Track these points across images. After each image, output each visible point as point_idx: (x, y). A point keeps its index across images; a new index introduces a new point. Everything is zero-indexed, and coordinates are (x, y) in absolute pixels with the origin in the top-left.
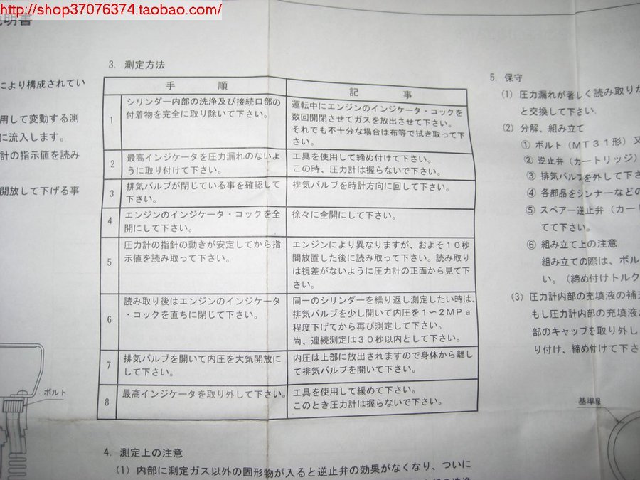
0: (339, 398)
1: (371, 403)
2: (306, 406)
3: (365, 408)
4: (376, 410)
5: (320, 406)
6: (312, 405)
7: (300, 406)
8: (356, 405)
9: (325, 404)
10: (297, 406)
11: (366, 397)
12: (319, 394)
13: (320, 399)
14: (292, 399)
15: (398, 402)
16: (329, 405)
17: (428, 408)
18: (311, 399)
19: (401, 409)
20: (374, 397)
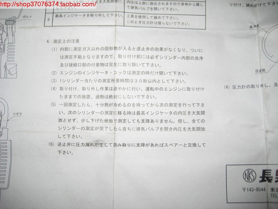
0: (146, 20)
1: (160, 23)
2: (132, 22)
3: (157, 25)
4: (162, 26)
5: (138, 22)
6: (135, 22)
7: (130, 22)
8: (153, 23)
9: (140, 22)
10: (128, 22)
11: (158, 20)
12: (138, 17)
13: (138, 20)
14: (126, 19)
15: (171, 23)
16: (142, 22)
17: (184, 26)
18: (134, 19)
19: (173, 26)
20: (161, 20)
